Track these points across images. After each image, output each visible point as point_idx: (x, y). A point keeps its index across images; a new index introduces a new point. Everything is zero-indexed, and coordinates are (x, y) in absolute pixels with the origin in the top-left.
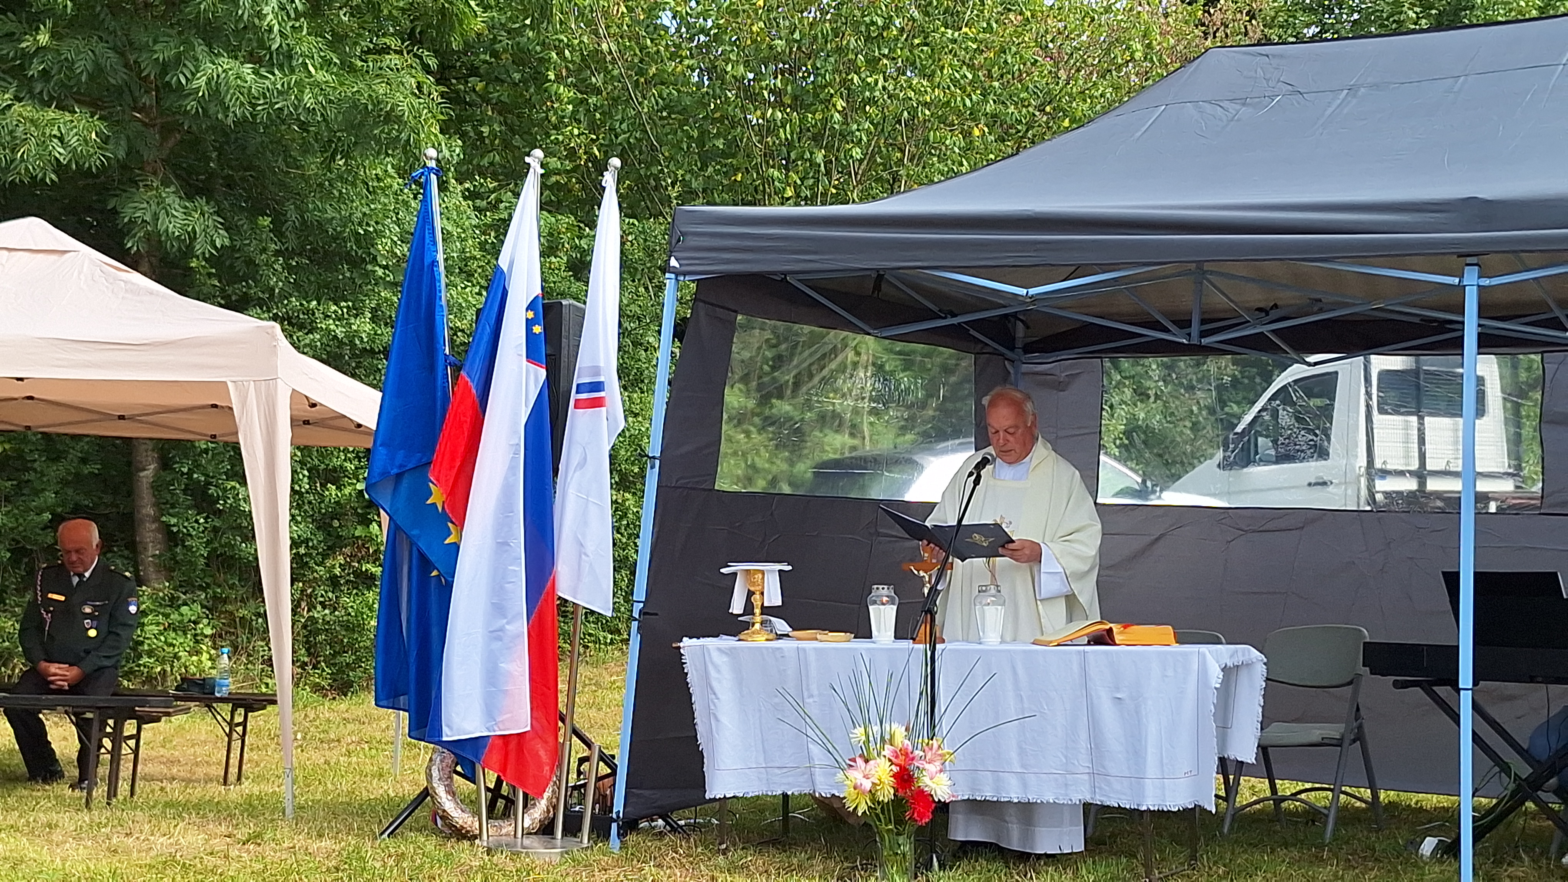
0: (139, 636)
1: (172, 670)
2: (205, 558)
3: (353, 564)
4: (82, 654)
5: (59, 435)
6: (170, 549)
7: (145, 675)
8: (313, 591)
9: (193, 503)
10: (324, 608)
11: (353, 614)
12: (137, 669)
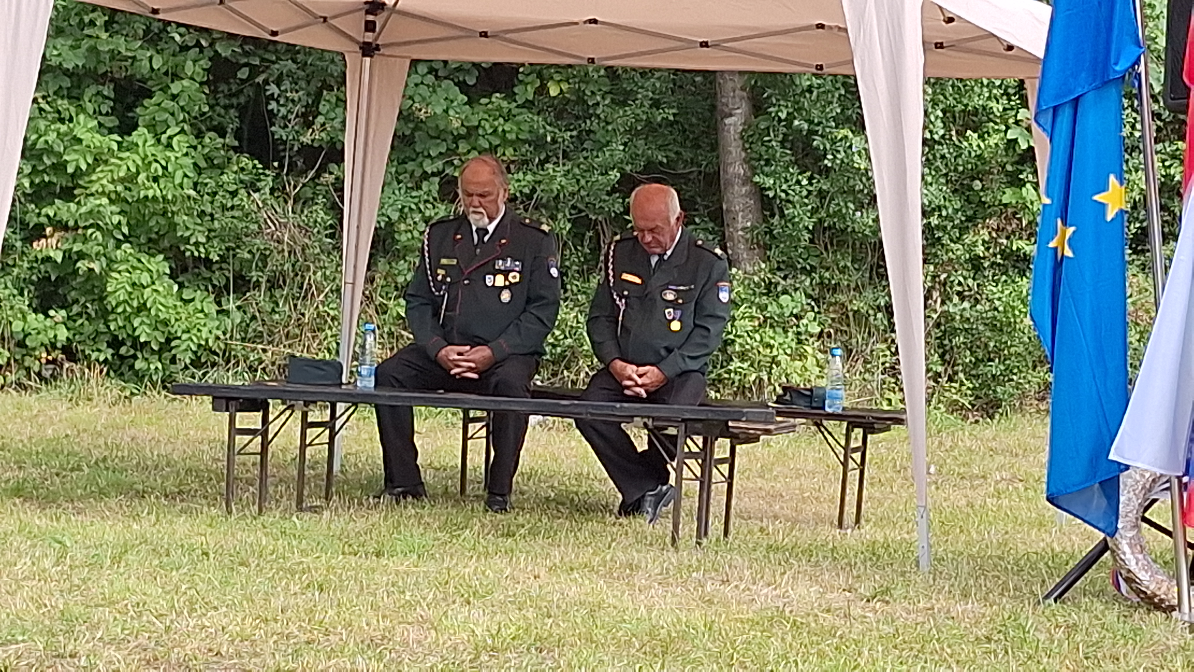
0: (729, 333)
1: (769, 379)
2: (809, 231)
3: (1001, 241)
4: (663, 352)
5: (625, 70)
6: (765, 220)
7: (736, 384)
8: (949, 277)
9: (793, 158)
10: (962, 299)
11: (1001, 309)
12: (726, 376)
